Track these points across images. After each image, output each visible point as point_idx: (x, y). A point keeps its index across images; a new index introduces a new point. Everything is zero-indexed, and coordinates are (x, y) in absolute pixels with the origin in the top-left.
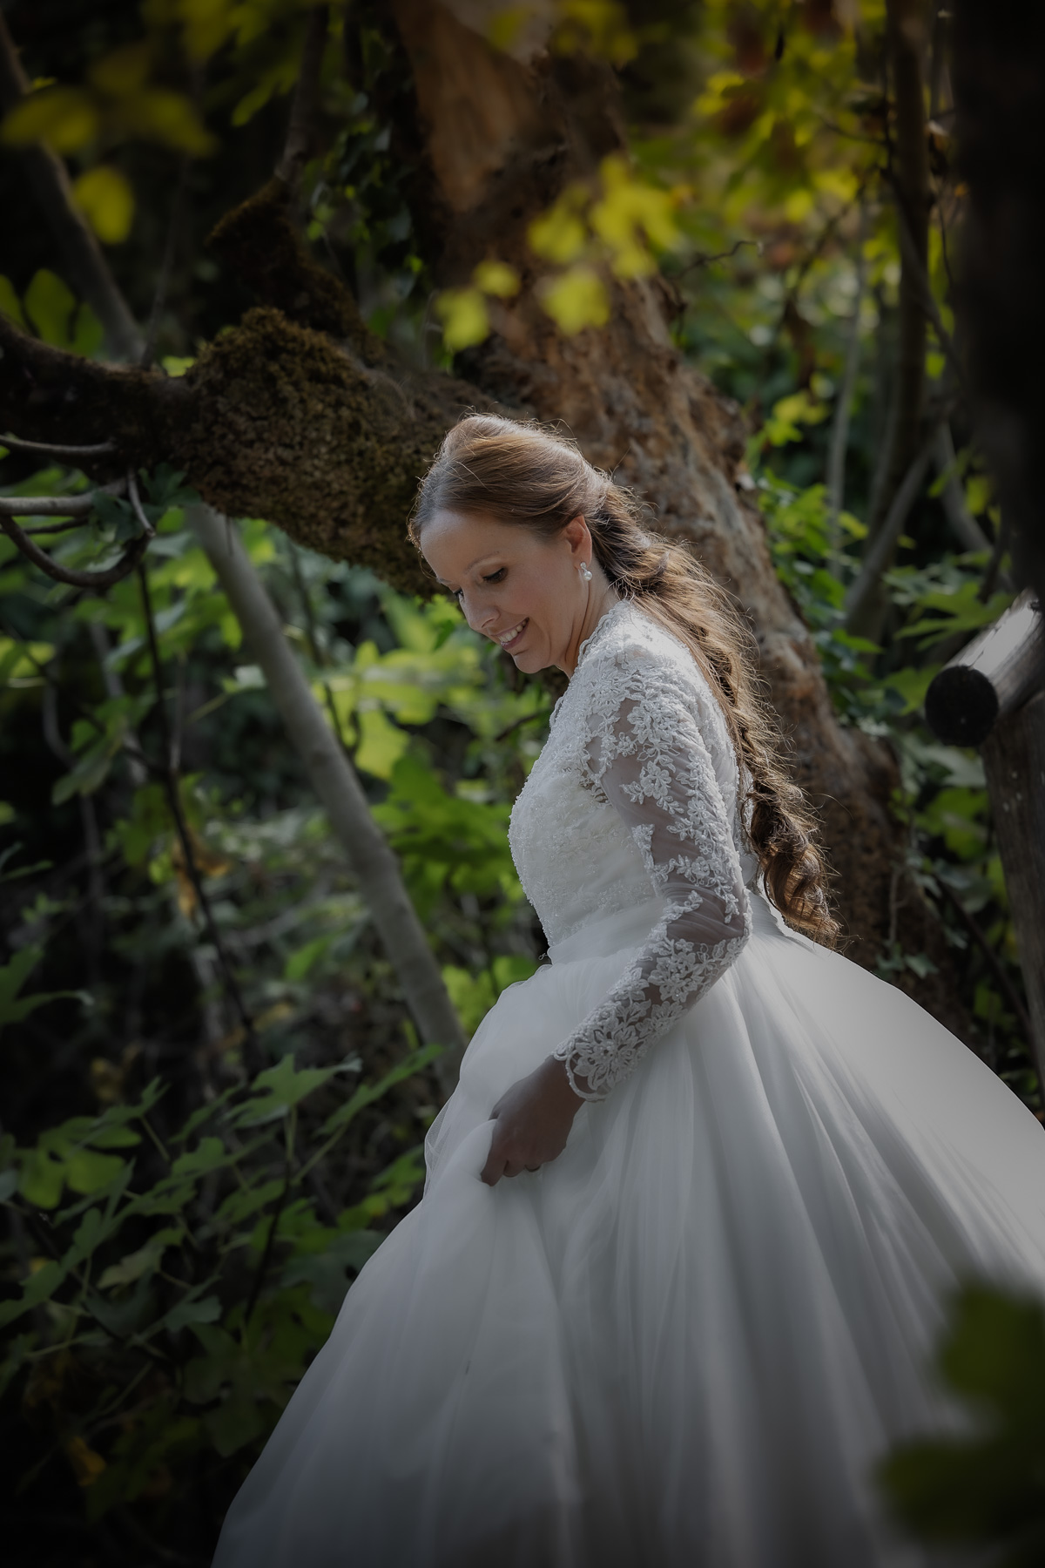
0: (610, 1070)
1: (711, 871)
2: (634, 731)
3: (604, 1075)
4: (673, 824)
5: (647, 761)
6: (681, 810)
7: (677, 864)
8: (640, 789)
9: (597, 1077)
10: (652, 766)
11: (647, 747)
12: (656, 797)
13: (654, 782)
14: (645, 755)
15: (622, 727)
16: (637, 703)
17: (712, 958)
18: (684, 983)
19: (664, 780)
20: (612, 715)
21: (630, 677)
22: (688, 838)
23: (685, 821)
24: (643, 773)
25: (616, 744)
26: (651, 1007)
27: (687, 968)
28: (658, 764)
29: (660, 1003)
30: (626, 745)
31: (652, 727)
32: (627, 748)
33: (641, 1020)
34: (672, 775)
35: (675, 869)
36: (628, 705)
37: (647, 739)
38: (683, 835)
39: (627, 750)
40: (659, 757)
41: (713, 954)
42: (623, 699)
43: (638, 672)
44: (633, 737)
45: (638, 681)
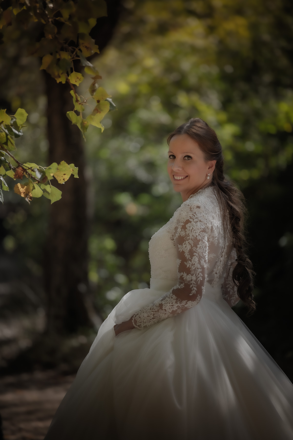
0: (143, 322)
1: (192, 279)
2: (186, 230)
3: (141, 322)
4: (186, 262)
5: (186, 240)
6: (190, 259)
7: (183, 274)
8: (182, 248)
9: (139, 322)
10: (187, 242)
11: (188, 236)
12: (185, 252)
13: (186, 247)
14: (186, 238)
15: (184, 228)
16: (191, 222)
17: (181, 304)
18: (171, 307)
19: (189, 247)
20: (183, 223)
21: (192, 213)
22: (189, 267)
23: (190, 262)
24: (184, 243)
25: (181, 232)
26: (159, 310)
27: (172, 303)
28: (189, 242)
29: (162, 310)
30: (183, 233)
31: (191, 231)
32: (183, 234)
33: (156, 312)
34: (192, 247)
35: (182, 275)
36: (188, 222)
37: (189, 234)
38: (188, 266)
39: (183, 235)
40: (190, 241)
41: (182, 303)
42: (187, 219)
43: (195, 213)
44: (185, 232)
45: (194, 216)
